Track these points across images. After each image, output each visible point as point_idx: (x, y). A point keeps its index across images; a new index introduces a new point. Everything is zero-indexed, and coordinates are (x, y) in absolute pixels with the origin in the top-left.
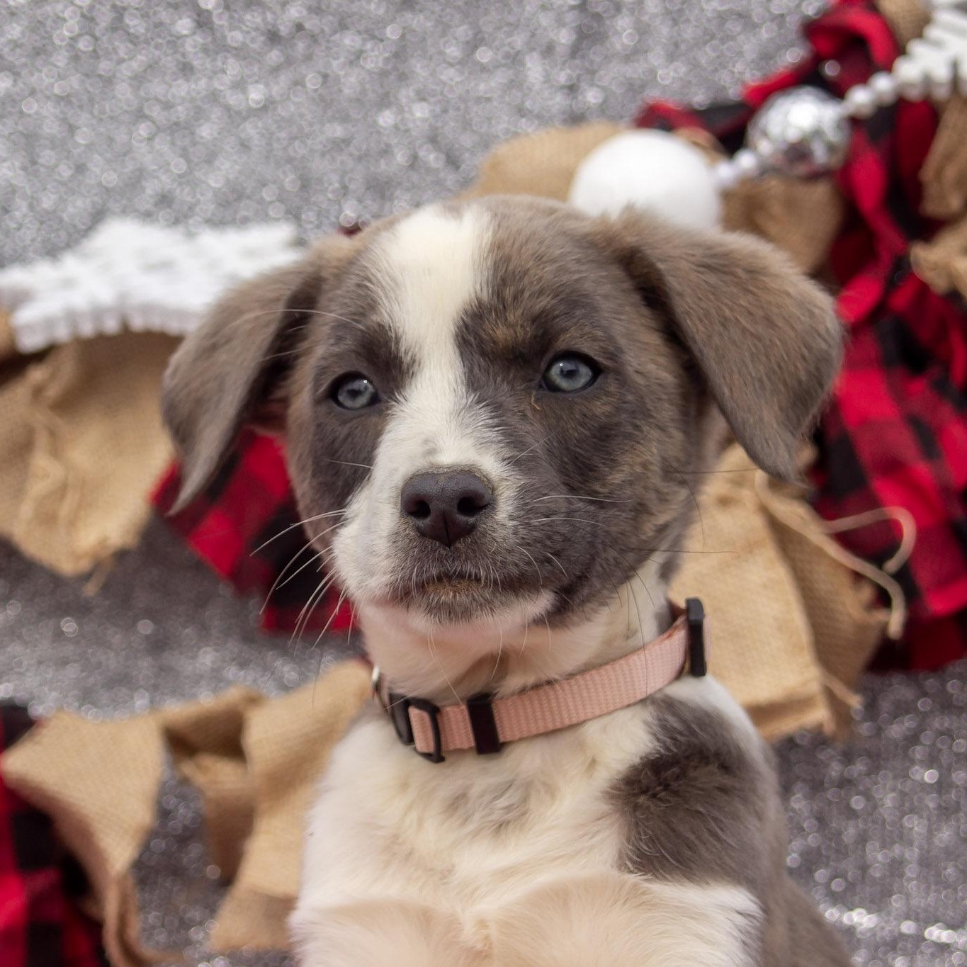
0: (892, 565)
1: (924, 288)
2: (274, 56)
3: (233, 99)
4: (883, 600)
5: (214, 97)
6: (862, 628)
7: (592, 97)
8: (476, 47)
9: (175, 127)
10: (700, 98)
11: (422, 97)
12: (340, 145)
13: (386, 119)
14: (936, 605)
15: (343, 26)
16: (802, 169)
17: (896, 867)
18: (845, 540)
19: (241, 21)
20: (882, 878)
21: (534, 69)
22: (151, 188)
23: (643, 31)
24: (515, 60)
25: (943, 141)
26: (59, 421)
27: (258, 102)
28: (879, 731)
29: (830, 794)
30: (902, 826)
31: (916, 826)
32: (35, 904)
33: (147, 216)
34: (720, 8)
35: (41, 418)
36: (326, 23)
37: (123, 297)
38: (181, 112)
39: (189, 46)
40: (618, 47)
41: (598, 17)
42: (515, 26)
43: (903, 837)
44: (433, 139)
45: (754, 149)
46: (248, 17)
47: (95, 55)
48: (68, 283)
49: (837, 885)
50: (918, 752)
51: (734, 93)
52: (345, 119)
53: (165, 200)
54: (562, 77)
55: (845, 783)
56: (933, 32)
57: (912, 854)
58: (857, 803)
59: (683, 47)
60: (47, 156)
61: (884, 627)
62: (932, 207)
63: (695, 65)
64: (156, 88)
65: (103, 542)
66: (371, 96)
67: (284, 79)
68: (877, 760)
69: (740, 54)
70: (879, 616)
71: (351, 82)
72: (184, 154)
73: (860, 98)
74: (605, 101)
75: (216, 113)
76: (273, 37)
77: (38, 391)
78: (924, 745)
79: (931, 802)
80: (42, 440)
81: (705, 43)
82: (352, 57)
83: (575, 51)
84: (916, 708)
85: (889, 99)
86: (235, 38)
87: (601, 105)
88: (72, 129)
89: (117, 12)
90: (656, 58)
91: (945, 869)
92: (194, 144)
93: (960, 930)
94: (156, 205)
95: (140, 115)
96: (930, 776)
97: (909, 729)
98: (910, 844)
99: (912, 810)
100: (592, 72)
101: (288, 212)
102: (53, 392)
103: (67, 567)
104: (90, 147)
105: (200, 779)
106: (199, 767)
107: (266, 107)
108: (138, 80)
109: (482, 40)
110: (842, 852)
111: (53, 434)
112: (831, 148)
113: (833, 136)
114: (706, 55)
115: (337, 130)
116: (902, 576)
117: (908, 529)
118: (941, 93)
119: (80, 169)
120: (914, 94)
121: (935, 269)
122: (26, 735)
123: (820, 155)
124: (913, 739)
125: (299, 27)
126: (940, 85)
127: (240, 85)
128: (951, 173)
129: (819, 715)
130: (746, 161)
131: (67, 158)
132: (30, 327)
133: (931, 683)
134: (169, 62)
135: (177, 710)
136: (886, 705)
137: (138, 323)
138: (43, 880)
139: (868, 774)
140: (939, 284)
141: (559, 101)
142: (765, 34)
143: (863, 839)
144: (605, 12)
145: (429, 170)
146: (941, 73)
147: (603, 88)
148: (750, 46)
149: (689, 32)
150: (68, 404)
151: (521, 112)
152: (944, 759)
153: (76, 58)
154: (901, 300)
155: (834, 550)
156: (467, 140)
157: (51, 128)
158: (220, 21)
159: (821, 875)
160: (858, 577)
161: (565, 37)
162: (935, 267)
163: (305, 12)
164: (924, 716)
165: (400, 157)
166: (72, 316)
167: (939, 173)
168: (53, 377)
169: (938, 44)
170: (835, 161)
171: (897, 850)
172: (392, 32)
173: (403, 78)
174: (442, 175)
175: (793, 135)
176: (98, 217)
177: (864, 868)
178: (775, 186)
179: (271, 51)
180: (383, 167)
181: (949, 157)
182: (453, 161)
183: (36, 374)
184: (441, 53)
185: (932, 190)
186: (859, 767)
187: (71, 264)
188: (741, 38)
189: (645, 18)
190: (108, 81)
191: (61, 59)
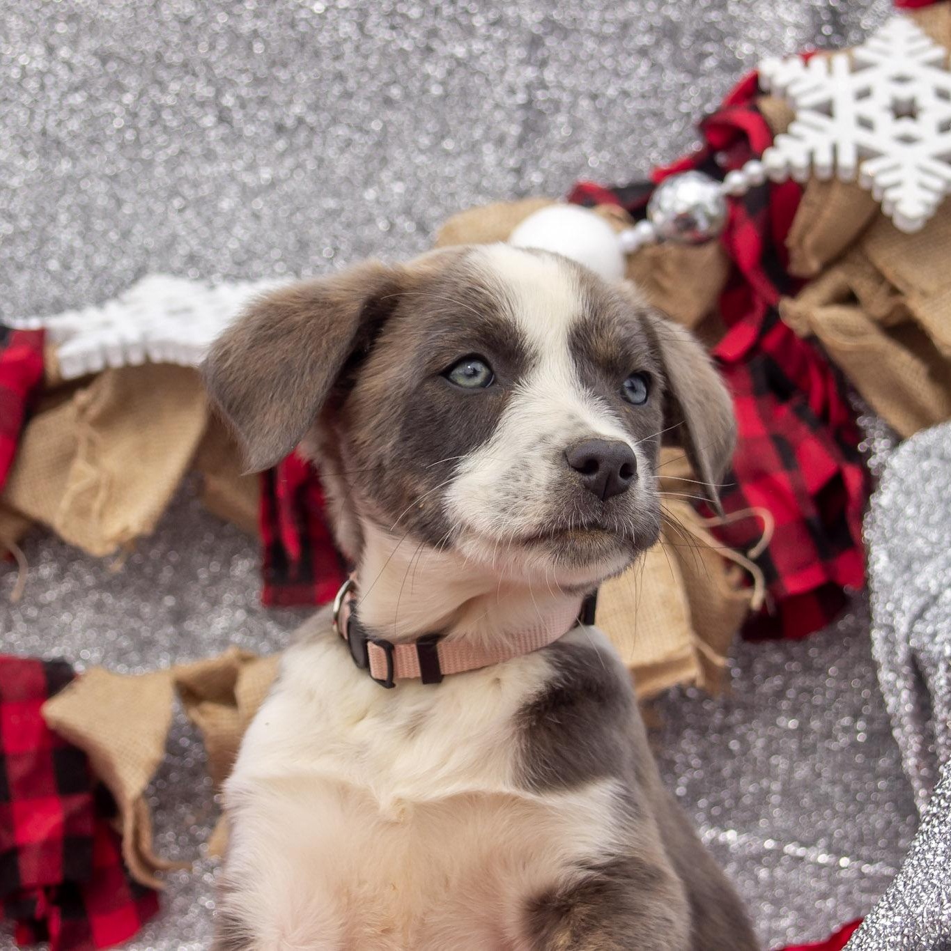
0: (754, 553)
1: (789, 333)
2: (281, 145)
3: (248, 179)
4: (748, 581)
5: (232, 177)
6: (731, 604)
7: (535, 178)
8: (443, 137)
9: (200, 201)
10: (621, 180)
11: (399, 177)
12: (333, 214)
13: (370, 194)
14: (792, 585)
15: (335, 121)
16: (687, 236)
17: (763, 796)
18: (719, 533)
19: (254, 115)
20: (753, 805)
21: (489, 155)
22: (183, 250)
23: (576, 125)
24: (474, 147)
25: (803, 215)
26: (96, 435)
27: (268, 180)
28: (752, 688)
29: (714, 738)
30: (769, 764)
31: (780, 763)
32: (71, 820)
33: (179, 273)
34: (639, 108)
35: (84, 431)
36: (325, 117)
37: (145, 336)
38: (206, 190)
39: (213, 135)
40: (558, 137)
41: (541, 113)
42: (475, 121)
43: (769, 773)
44: (408, 211)
45: (651, 220)
46: (260, 114)
47: (137, 142)
48: (107, 325)
49: (716, 811)
50: (784, 705)
51: (647, 174)
52: (337, 194)
53: (192, 259)
54: (512, 162)
55: (725, 729)
56: (795, 128)
57: (776, 786)
58: (734, 745)
59: (609, 138)
60: (99, 225)
61: (747, 602)
62: (795, 269)
63: (618, 154)
64: (187, 169)
65: (125, 530)
66: (359, 177)
67: (289, 162)
68: (750, 711)
69: (654, 145)
70: (745, 594)
71: (342, 164)
72: (209, 223)
73: (736, 180)
74: (546, 182)
75: (233, 190)
76: (280, 129)
77: (83, 410)
78: (789, 699)
79: (793, 745)
80: (82, 450)
81: (627, 136)
82: (343, 145)
83: (521, 141)
84: (784, 670)
85: (759, 180)
86: (250, 130)
87: (542, 184)
88: (119, 203)
89: (155, 109)
90: (587, 148)
91: (803, 798)
92: (216, 214)
93: (812, 847)
94: (186, 264)
95: (174, 192)
96: (792, 724)
97: (777, 686)
98: (775, 778)
99: (777, 752)
100: (537, 158)
101: (290, 269)
102: (94, 411)
103: (97, 549)
104: (135, 216)
105: (203, 721)
106: (202, 713)
107: (273, 184)
108: (173, 164)
109: (449, 132)
110: (720, 784)
111: (91, 443)
112: (711, 219)
113: (713, 210)
114: (626, 146)
115: (331, 203)
116: (762, 561)
117: (769, 524)
118: (801, 177)
119: (126, 235)
120: (779, 177)
121: (798, 318)
122: (66, 687)
123: (703, 225)
124: (780, 694)
125: (300, 121)
126: (800, 170)
127: (252, 167)
128: (809, 241)
129: (693, 672)
130: (644, 229)
131: (116, 226)
132: (70, 359)
133: (796, 649)
134: (197, 149)
135: (189, 666)
136: (759, 667)
137: (157, 356)
138: (77, 802)
139: (744, 722)
140: (801, 330)
141: (510, 180)
142: (675, 128)
143: (737, 775)
144: (547, 110)
145: (403, 236)
146: (800, 160)
147: (543, 171)
148: (662, 138)
149: (613, 127)
150: (106, 421)
151: (478, 189)
152: (806, 709)
153: (122, 146)
154: (772, 342)
155: (709, 541)
156: (434, 212)
157: (102, 202)
158: (238, 116)
159: (702, 803)
160: (729, 563)
161: (514, 130)
162: (798, 316)
163: (305, 110)
164: (791, 675)
165: (382, 225)
166: (104, 350)
167: (801, 240)
168: (95, 399)
169: (798, 138)
170: (715, 230)
171: (765, 783)
172: (376, 126)
173: (384, 161)
174: (415, 238)
175: (681, 208)
176: (140, 273)
177: (737, 798)
178: (671, 250)
179: (278, 140)
180: (367, 233)
181: (808, 228)
182: (423, 228)
183: (82, 397)
184: (415, 142)
185: (796, 255)
186: (737, 716)
187: (112, 308)
188: (656, 133)
189: (579, 115)
190: (149, 164)
191: (111, 147)
